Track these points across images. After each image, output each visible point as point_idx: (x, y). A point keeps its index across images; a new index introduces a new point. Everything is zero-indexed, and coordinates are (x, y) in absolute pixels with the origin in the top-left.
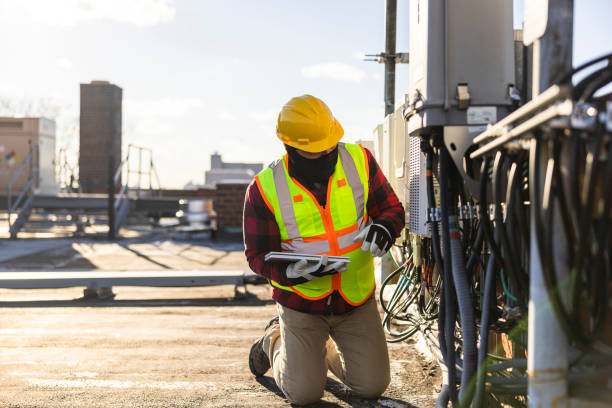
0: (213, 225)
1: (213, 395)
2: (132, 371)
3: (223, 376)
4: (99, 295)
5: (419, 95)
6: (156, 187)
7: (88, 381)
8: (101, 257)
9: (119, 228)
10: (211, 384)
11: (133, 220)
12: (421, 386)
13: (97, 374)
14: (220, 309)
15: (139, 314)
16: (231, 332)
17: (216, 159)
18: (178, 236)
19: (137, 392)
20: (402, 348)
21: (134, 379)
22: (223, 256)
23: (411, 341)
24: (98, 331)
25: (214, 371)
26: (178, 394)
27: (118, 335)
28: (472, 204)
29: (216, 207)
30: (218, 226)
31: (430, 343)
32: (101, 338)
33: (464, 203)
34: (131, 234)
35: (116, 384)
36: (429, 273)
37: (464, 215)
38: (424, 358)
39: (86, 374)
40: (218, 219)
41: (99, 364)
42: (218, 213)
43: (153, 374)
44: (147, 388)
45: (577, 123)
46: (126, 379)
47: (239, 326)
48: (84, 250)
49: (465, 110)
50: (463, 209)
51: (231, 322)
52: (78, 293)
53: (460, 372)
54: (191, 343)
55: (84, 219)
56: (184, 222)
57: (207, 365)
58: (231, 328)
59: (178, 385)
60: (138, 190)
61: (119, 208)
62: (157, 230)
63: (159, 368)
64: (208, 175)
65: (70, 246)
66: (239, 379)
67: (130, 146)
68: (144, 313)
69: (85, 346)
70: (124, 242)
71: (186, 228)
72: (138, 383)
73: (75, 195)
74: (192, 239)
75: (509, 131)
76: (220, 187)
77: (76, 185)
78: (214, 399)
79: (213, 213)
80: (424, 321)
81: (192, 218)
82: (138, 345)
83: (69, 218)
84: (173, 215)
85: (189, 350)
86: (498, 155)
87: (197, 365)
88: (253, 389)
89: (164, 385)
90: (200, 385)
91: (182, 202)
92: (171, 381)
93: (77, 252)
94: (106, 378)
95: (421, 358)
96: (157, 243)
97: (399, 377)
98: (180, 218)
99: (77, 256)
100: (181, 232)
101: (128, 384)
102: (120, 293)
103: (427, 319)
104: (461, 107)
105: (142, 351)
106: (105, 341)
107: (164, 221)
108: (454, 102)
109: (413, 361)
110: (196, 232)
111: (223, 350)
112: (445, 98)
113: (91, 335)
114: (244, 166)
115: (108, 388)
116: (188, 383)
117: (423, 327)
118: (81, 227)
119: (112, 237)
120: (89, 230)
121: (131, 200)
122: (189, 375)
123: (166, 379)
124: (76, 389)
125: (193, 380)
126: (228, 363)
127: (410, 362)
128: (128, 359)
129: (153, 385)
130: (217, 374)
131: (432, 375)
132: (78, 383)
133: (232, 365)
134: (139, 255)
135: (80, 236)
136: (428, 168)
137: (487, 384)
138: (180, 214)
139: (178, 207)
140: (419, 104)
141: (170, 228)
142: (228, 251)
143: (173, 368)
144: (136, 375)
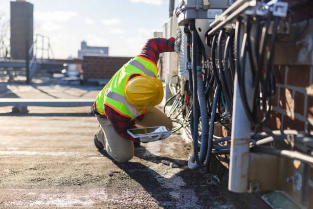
0: (82, 77)
1: (78, 158)
2: (37, 147)
3: (83, 149)
4: (20, 110)
5: (184, 2)
6: (51, 57)
7: (13, 152)
8: (22, 92)
9: (32, 78)
10: (77, 153)
11: (40, 74)
12: (183, 154)
13: (18, 148)
14: (84, 118)
15: (42, 120)
16: (89, 129)
17: (84, 44)
18: (63, 82)
19: (39, 157)
20: (175, 137)
21: (37, 151)
22: (86, 93)
23: (179, 134)
24: (19, 128)
25: (79, 147)
26: (60, 158)
27: (29, 130)
28: (210, 61)
29: (83, 68)
30: (84, 77)
31: (188, 133)
32: (20, 131)
33: (205, 60)
34: (38, 81)
35: (27, 153)
36: (188, 98)
37: (205, 66)
38: (185, 142)
39: (13, 148)
40: (84, 74)
41: (19, 144)
42: (84, 71)
43: (48, 148)
44: (44, 155)
45: (259, 13)
46: (33, 151)
47: (93, 126)
48: (13, 89)
49: (206, 10)
50: (204, 63)
51: (89, 124)
52: (9, 109)
53: (200, 144)
54: (68, 134)
55: (14, 74)
56: (66, 75)
57: (76, 144)
58: (89, 127)
59: (60, 153)
60: (42, 59)
61: (32, 67)
62: (52, 80)
63: (51, 145)
64: (79, 52)
65: (6, 87)
66: (91, 151)
67: (37, 35)
68: (44, 120)
69: (12, 135)
70: (35, 85)
71: (67, 79)
72: (39, 152)
73: (8, 60)
74: (70, 84)
75: (226, 18)
76: (85, 57)
77: (9, 56)
78: (78, 160)
79: (82, 71)
80: (185, 122)
81: (70, 73)
82: (40, 134)
83: (5, 73)
84: (60, 72)
85: (67, 137)
86: (221, 32)
87: (70, 144)
88: (99, 156)
89: (53, 154)
90: (72, 154)
91: (65, 65)
92: (57, 152)
93: (9, 90)
94: (22, 150)
95: (183, 142)
96: (52, 86)
97: (172, 150)
98: (64, 73)
99: (9, 92)
100: (65, 81)
101: (34, 153)
102: (31, 110)
103: (187, 121)
104: (204, 9)
105: (42, 138)
106: (22, 133)
107: (56, 75)
108: (201, 6)
109: (180, 143)
110: (72, 81)
111: (84, 137)
112: (196, 4)
113: (16, 130)
114: (99, 48)
115: (23, 155)
116: (65, 153)
117: (185, 125)
118: (11, 78)
119: (28, 83)
120: (16, 79)
121: (38, 64)
122: (66, 149)
123: (54, 151)
124: (7, 155)
125: (68, 151)
126: (86, 143)
127: (178, 143)
128: (34, 141)
129: (47, 154)
130: (81, 149)
131: (188, 149)
132: (8, 153)
133: (89, 144)
134: (42, 91)
135: (11, 82)
136: (187, 42)
137: (213, 150)
138: (64, 71)
139: (63, 68)
140: (183, 7)
141: (59, 79)
142: (89, 91)
143: (58, 146)
144: (39, 149)
